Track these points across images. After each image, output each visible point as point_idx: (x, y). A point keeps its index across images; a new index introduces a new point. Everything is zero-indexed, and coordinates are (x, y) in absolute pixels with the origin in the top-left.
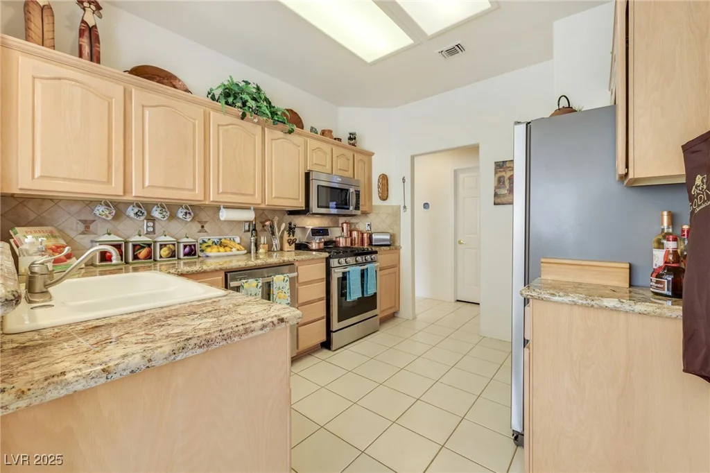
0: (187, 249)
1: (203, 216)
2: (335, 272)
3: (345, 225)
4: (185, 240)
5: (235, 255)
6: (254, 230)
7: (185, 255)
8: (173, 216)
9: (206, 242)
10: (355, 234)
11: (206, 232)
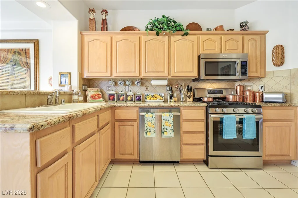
0: (138, 98)
1: (147, 84)
2: (210, 117)
3: (238, 88)
4: (138, 94)
5: (158, 102)
6: (171, 90)
7: (137, 100)
8: (133, 84)
9: (148, 95)
10: (247, 93)
11: (148, 91)
